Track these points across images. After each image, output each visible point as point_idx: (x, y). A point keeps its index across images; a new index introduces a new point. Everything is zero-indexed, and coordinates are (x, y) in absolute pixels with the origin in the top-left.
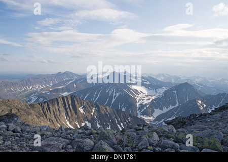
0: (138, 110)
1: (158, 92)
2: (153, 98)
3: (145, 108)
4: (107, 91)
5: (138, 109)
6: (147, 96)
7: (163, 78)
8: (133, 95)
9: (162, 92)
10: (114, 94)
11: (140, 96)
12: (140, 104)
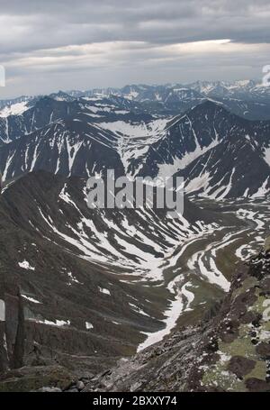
0: (128, 172)
1: (154, 128)
2: (150, 141)
3: (141, 166)
4: (52, 144)
5: (126, 170)
6: (135, 140)
7: (135, 94)
8: (107, 142)
9: (162, 127)
10: (69, 148)
11: (120, 141)
12: (129, 160)
